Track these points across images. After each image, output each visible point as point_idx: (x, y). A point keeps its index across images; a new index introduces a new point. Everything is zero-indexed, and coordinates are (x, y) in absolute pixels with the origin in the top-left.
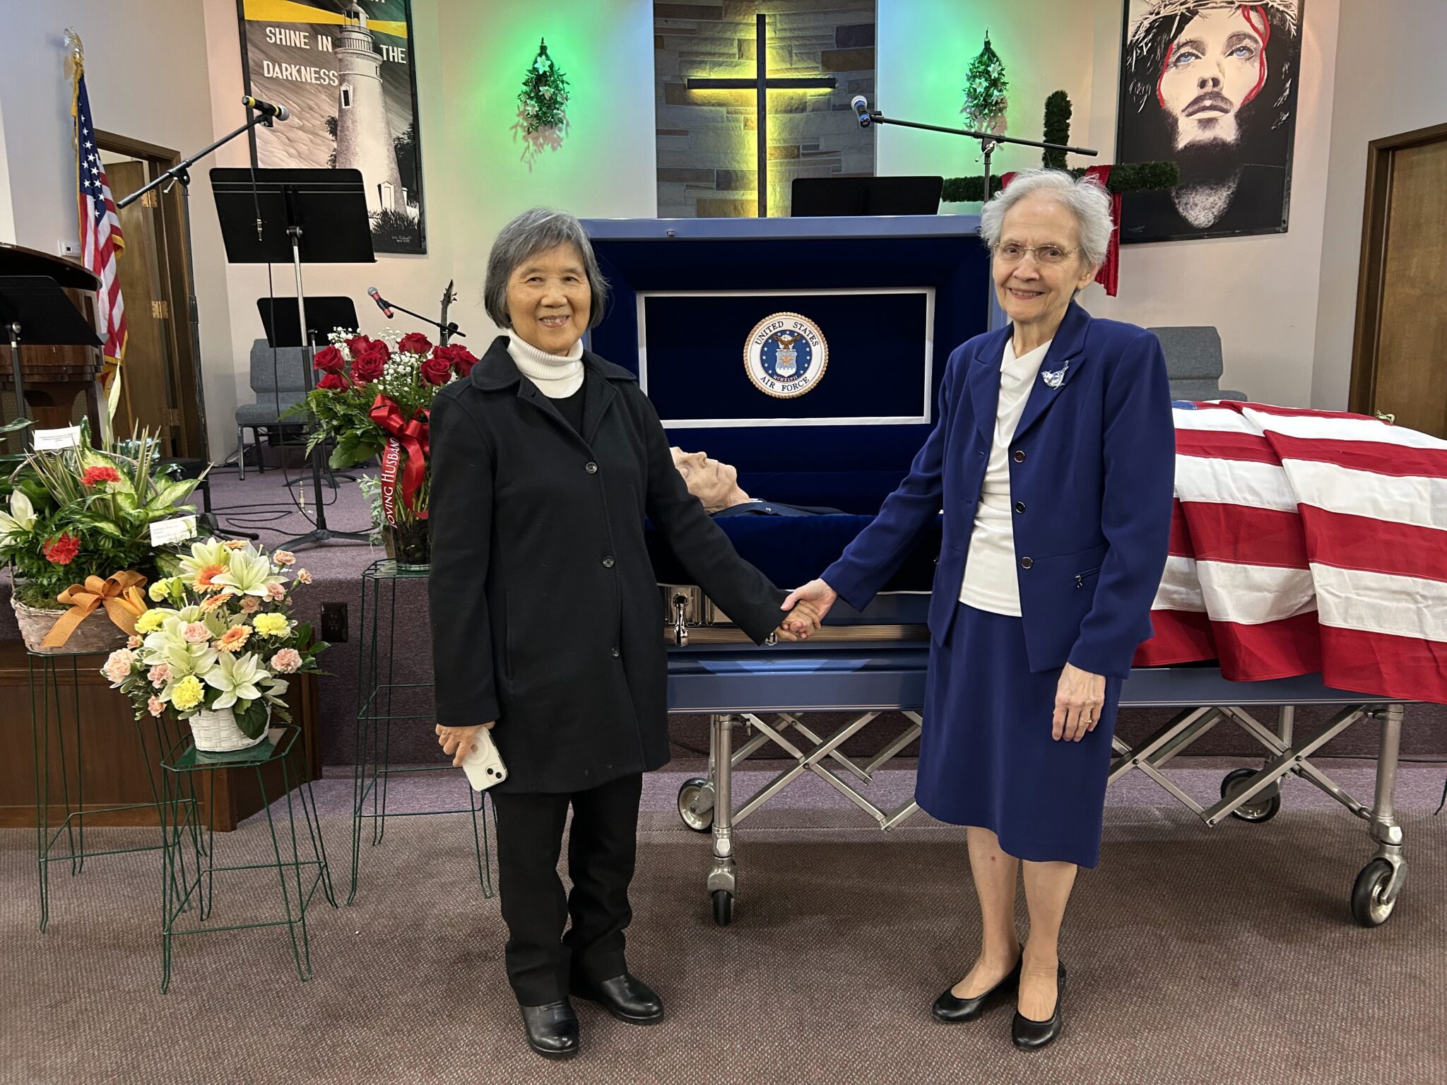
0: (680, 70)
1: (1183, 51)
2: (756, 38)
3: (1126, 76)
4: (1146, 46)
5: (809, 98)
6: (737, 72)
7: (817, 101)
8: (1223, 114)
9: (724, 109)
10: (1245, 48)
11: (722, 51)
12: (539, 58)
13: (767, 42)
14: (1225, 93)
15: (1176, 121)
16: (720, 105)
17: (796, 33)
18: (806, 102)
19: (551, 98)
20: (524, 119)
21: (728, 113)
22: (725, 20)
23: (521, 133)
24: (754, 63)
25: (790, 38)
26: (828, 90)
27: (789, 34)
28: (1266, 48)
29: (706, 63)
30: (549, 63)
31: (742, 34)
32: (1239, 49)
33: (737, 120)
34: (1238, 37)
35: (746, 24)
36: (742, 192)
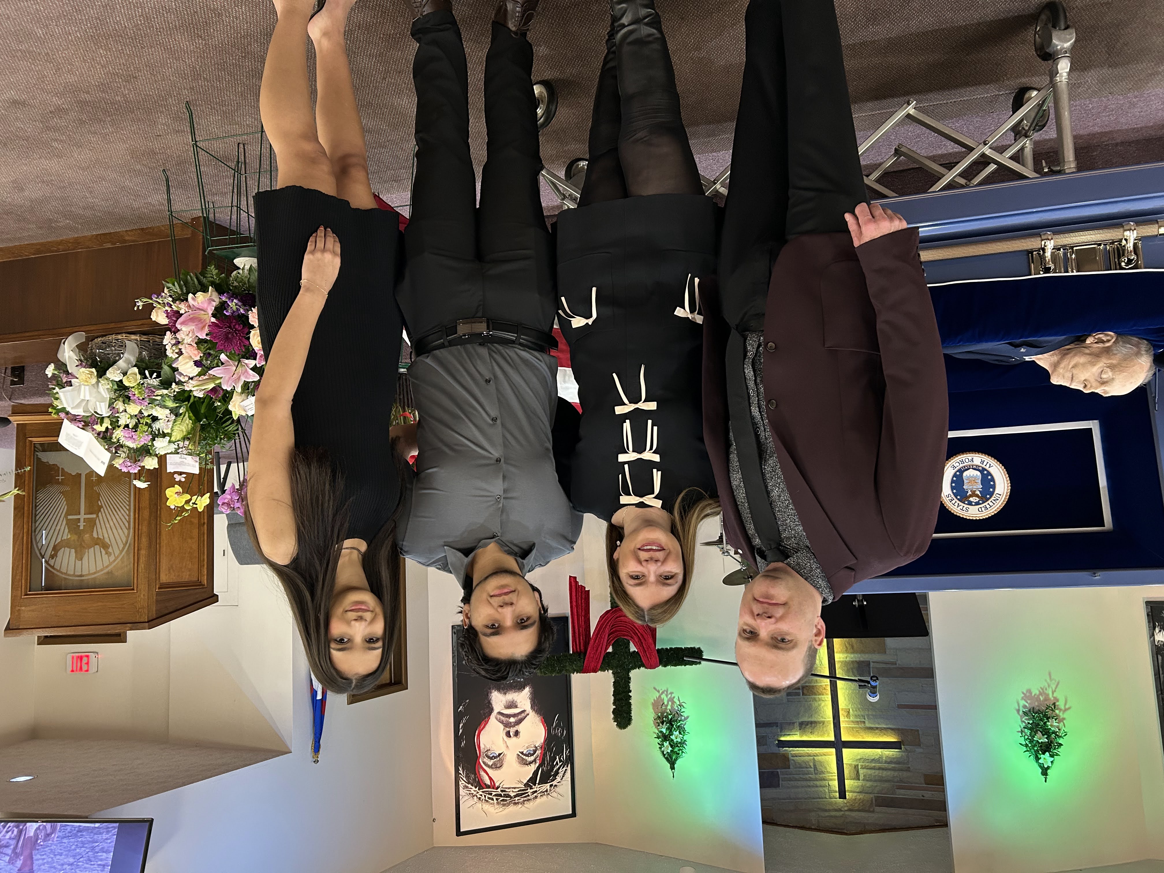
0: (908, 757)
1: (531, 758)
2: (846, 781)
3: (569, 740)
4: (557, 764)
5: (798, 733)
6: (858, 754)
7: (791, 730)
8: (501, 711)
9: (868, 725)
10: (491, 758)
11: (873, 771)
12: (1050, 765)
13: (836, 777)
14: (502, 727)
15: (532, 707)
16: (871, 729)
17: (812, 783)
18: (800, 729)
19: (1036, 733)
20: (1059, 716)
21: (864, 722)
22: (872, 796)
23: (1061, 704)
24: (845, 761)
25: (817, 780)
26: (783, 739)
27: (818, 783)
28: (477, 758)
29: (886, 762)
30: (1040, 761)
31: (856, 784)
32: (495, 757)
33: (856, 716)
34: (497, 766)
35: (854, 792)
36: (848, 659)
